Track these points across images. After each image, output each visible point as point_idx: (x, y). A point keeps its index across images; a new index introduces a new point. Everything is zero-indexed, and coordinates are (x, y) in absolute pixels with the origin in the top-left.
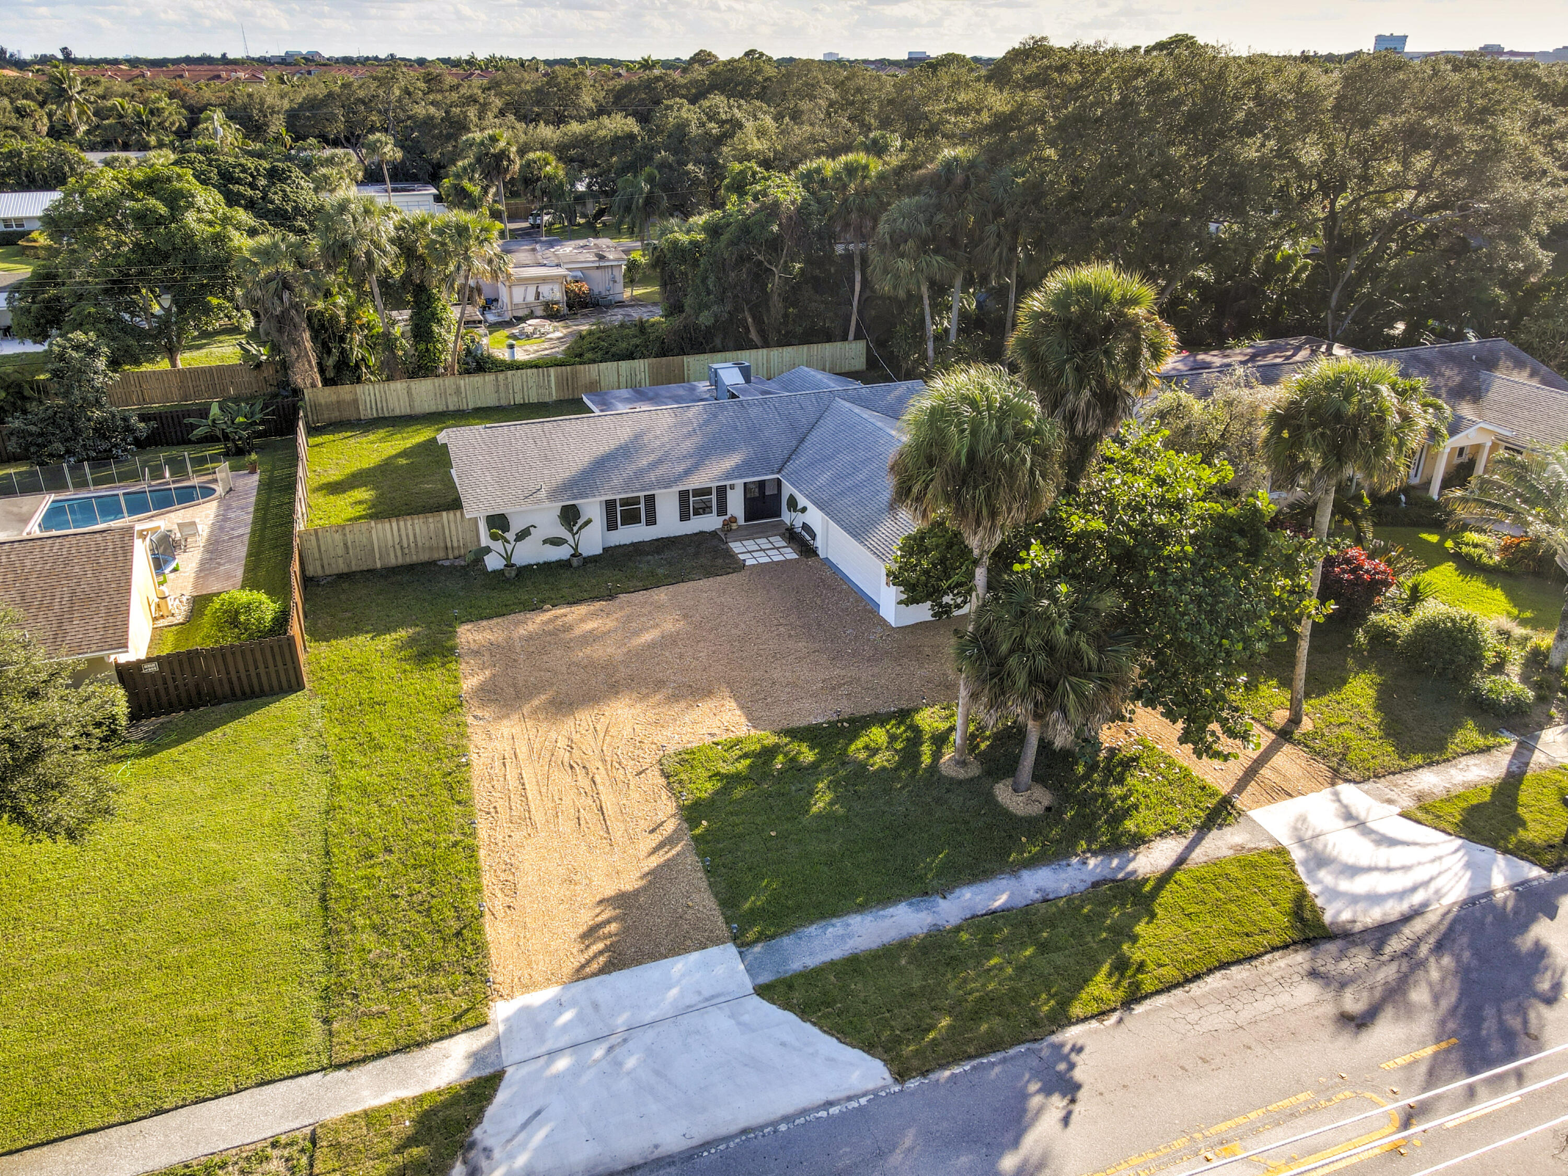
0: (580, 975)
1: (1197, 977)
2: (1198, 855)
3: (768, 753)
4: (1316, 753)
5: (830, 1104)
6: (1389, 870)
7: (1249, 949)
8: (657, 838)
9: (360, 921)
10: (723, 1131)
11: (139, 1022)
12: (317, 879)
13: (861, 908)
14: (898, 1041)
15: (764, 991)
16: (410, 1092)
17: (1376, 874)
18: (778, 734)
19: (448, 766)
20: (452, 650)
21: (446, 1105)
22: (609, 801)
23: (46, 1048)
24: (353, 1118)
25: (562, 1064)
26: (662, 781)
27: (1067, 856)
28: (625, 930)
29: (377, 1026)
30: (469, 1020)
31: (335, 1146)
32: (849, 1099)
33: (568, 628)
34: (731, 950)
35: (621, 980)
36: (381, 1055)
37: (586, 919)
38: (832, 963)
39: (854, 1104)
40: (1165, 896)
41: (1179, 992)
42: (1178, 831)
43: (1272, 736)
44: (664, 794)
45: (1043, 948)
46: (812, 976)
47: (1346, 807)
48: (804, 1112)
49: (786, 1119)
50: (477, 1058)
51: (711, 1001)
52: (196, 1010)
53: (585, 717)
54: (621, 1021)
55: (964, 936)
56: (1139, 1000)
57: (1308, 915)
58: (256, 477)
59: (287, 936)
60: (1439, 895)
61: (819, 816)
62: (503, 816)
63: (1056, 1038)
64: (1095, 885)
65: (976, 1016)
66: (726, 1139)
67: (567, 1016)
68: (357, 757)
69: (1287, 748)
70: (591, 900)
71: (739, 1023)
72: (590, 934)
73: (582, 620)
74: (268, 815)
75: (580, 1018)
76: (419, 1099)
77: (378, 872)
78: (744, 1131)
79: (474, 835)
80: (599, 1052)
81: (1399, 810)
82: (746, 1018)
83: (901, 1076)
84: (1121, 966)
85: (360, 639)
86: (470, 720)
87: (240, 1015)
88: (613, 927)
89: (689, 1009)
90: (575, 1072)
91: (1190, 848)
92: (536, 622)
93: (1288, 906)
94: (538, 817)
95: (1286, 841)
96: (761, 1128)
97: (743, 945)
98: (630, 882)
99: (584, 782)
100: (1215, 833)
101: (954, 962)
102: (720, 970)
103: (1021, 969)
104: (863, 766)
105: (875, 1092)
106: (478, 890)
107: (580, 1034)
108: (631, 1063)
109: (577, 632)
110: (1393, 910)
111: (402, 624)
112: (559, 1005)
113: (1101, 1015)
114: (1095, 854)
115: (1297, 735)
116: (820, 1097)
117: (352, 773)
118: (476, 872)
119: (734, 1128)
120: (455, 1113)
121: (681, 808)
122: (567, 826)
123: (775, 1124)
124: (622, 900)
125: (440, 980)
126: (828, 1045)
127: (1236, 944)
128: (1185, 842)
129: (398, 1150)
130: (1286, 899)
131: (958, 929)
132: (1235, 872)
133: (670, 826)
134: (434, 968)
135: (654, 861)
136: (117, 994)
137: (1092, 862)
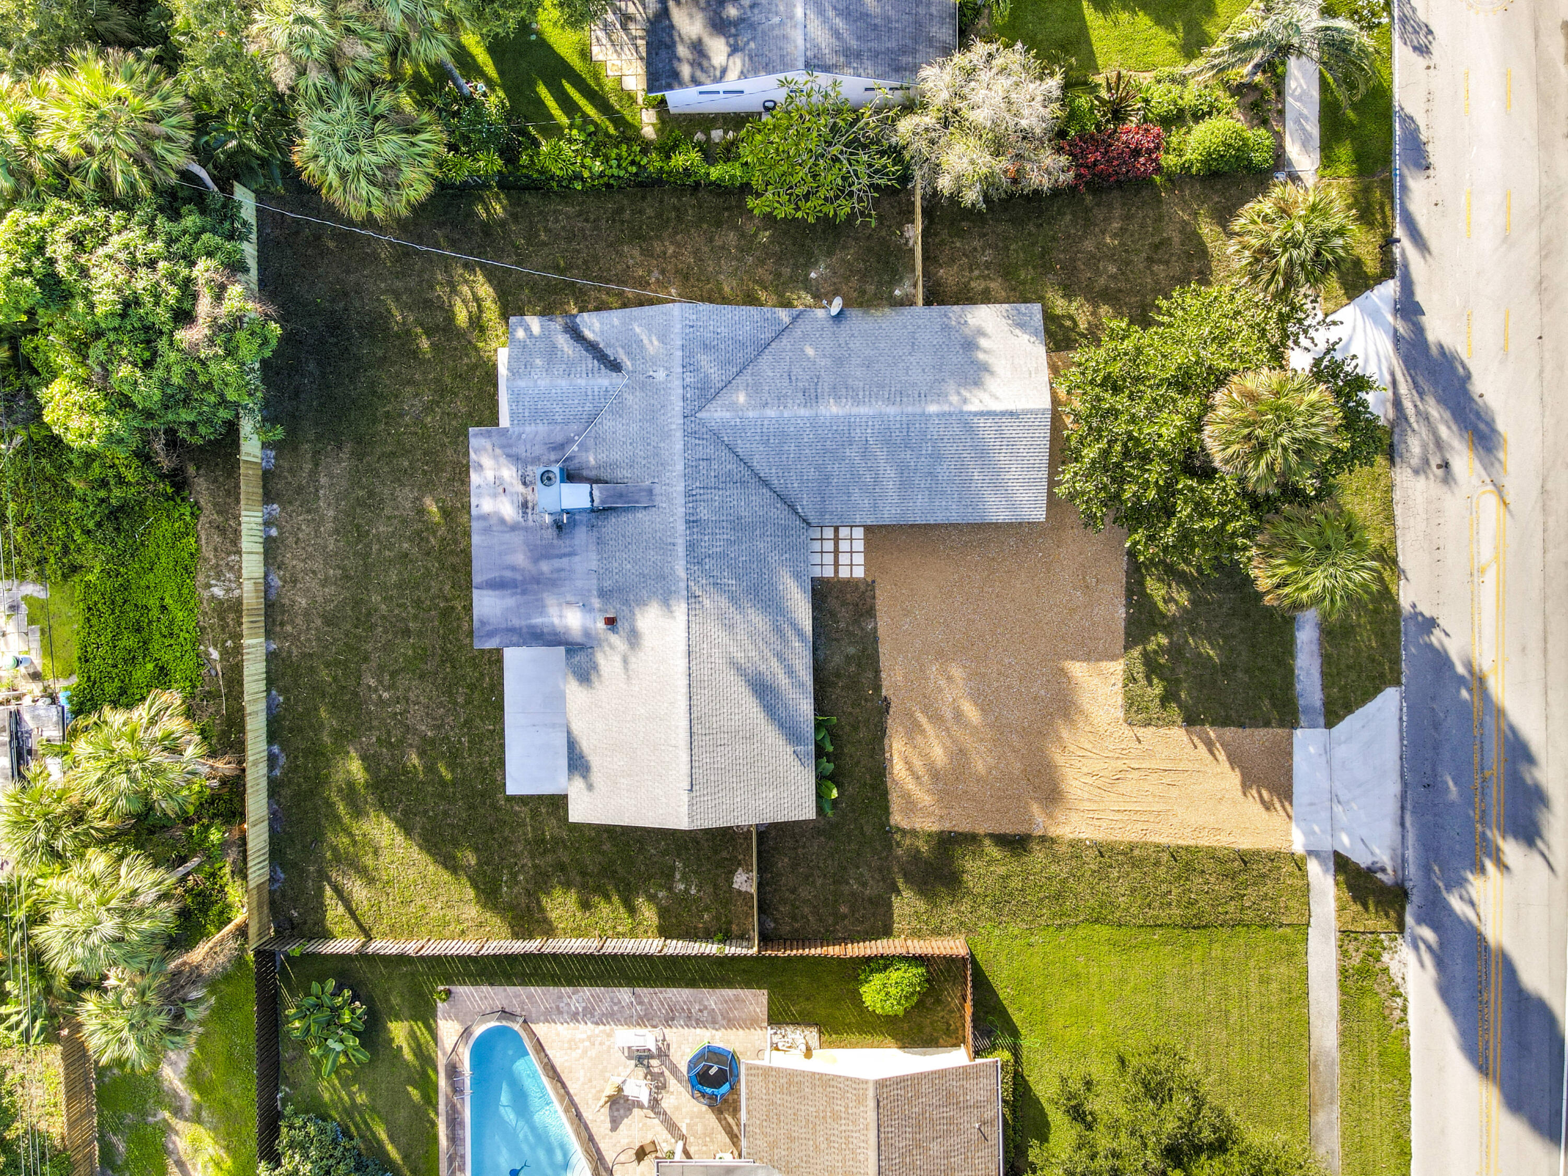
3: (1148, 662)
5: (1401, 719)
15: (1329, 725)
18: (1129, 650)
22: (1157, 765)
24: (1339, 917)
26: (1152, 729)
28: (1268, 787)
30: (1300, 862)
31: (1350, 923)
32: (1401, 710)
34: (1298, 732)
37: (1255, 805)
39: (1405, 709)
44: (1164, 731)
48: (1401, 731)
49: (1402, 739)
50: (1323, 863)
51: (1327, 750)
59: (1217, 945)
61: (1218, 651)
66: (1402, 767)
70: (1241, 798)
71: (1345, 742)
78: (1401, 758)
82: (1343, 738)
83: (1398, 683)
89: (1329, 764)
94: (1160, 806)
96: (1402, 751)
97: (1297, 726)
98: (1234, 776)
105: (1402, 698)
116: (1396, 722)
119: (1398, 762)
120: (1349, 875)
121: (1183, 725)
123: (1402, 745)
133: (1195, 736)
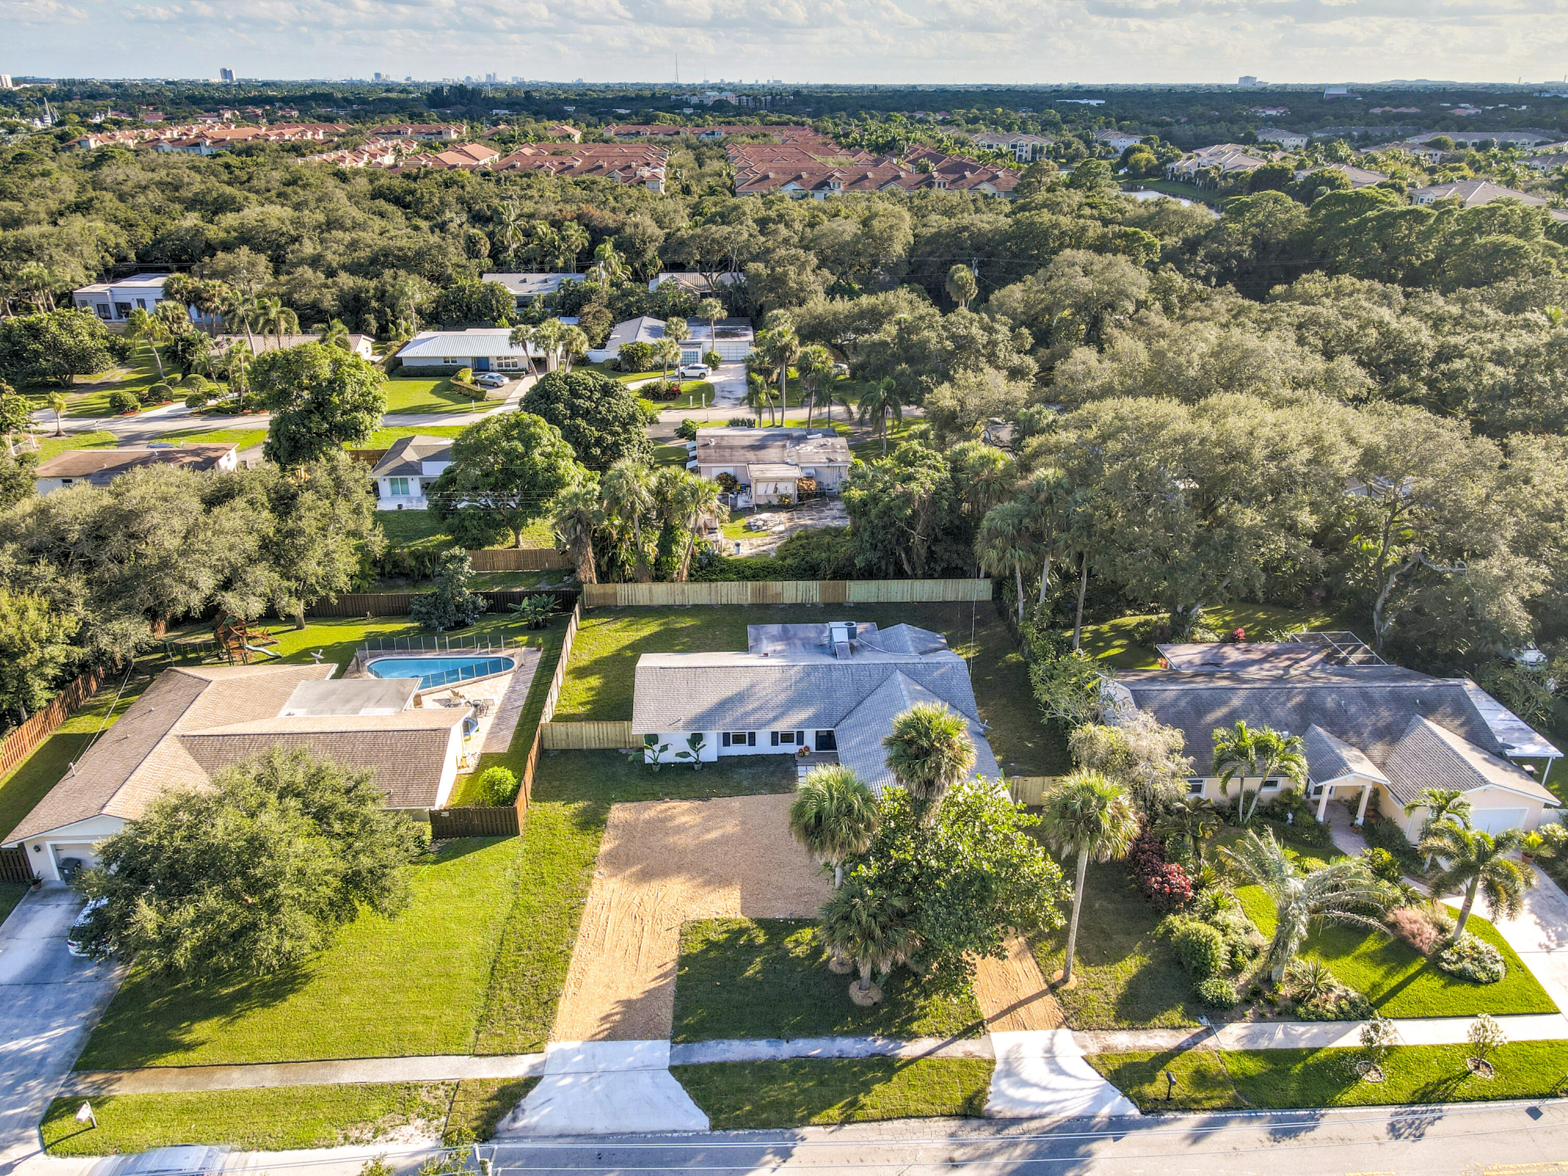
0: (593, 1038)
1: (890, 1119)
2: (941, 1053)
3: (741, 931)
4: (1063, 1004)
5: (675, 1131)
6: (1045, 1088)
7: (929, 1112)
8: (661, 971)
9: (505, 985)
10: (624, 1130)
11: (404, 1012)
12: (493, 956)
13: (742, 1038)
14: (720, 1111)
15: (673, 1069)
16: (502, 1075)
17: (1035, 1089)
18: (752, 920)
19: (574, 902)
20: (604, 822)
21: (514, 1086)
22: (645, 942)
23: (366, 1015)
24: (475, 1080)
25: (568, 1080)
26: (678, 937)
27: (868, 1035)
28: (622, 1021)
29: (497, 1040)
30: (536, 1048)
31: (465, 1091)
32: (685, 1131)
33: (672, 818)
34: (668, 1043)
35: (610, 1044)
36: (495, 1055)
37: (607, 1009)
38: (712, 1064)
39: (685, 1134)
40: (905, 1072)
41: (875, 1124)
42: (940, 1034)
43: (1045, 986)
44: (676, 945)
45: (822, 1083)
46: (698, 1067)
47: (1052, 1044)
48: (662, 1132)
49: (652, 1132)
50: (533, 1067)
51: (646, 1068)
52: (427, 1012)
53: (655, 884)
54: (601, 1067)
55: (785, 1066)
56: (850, 1123)
57: (976, 1102)
58: (539, 655)
59: (472, 984)
60: (1062, 1110)
61: (748, 978)
62: (591, 940)
63: (797, 1131)
64: (872, 1055)
65: (764, 1108)
66: (624, 1134)
67: (579, 1058)
68: (531, 887)
69: (1049, 998)
70: (613, 1000)
71: (654, 1083)
72: (605, 1018)
73: (683, 814)
74: (481, 914)
75: (585, 1060)
76: (504, 1080)
77: (521, 960)
78: (633, 1133)
79: (571, 948)
80: (585, 1079)
81: (1084, 1053)
82: (658, 1081)
83: (713, 1128)
84: (853, 1104)
85: (557, 804)
86: (596, 874)
87: (444, 1020)
88: (617, 1017)
89: (634, 1069)
90: (572, 1086)
91: (940, 1047)
92: (655, 810)
93: (969, 1093)
94: (607, 945)
95: (999, 1057)
96: (639, 1133)
97: (674, 1043)
98: (635, 994)
99: (638, 929)
100: (963, 1041)
101: (771, 1079)
102: (657, 1054)
103: (803, 1091)
104: (788, 952)
105: (698, 1132)
106: (563, 981)
107: (581, 1068)
108: (598, 1088)
109: (677, 822)
110: (1026, 1112)
111: (582, 798)
112: (578, 1051)
113: (828, 1124)
114: (884, 1037)
115: (1059, 990)
116: (672, 1127)
117: (526, 897)
118: (565, 970)
120: (516, 1090)
121: (680, 957)
122: (619, 954)
123: (646, 1133)
124: (628, 1004)
125: (531, 1025)
126: (689, 1104)
127: (922, 1107)
128: (940, 1042)
129: (489, 1100)
130: (972, 1088)
131: (784, 1061)
132: (955, 1068)
133: (669, 966)
134: (530, 1018)
135: (653, 985)
136: (398, 996)
137: (879, 1042)
